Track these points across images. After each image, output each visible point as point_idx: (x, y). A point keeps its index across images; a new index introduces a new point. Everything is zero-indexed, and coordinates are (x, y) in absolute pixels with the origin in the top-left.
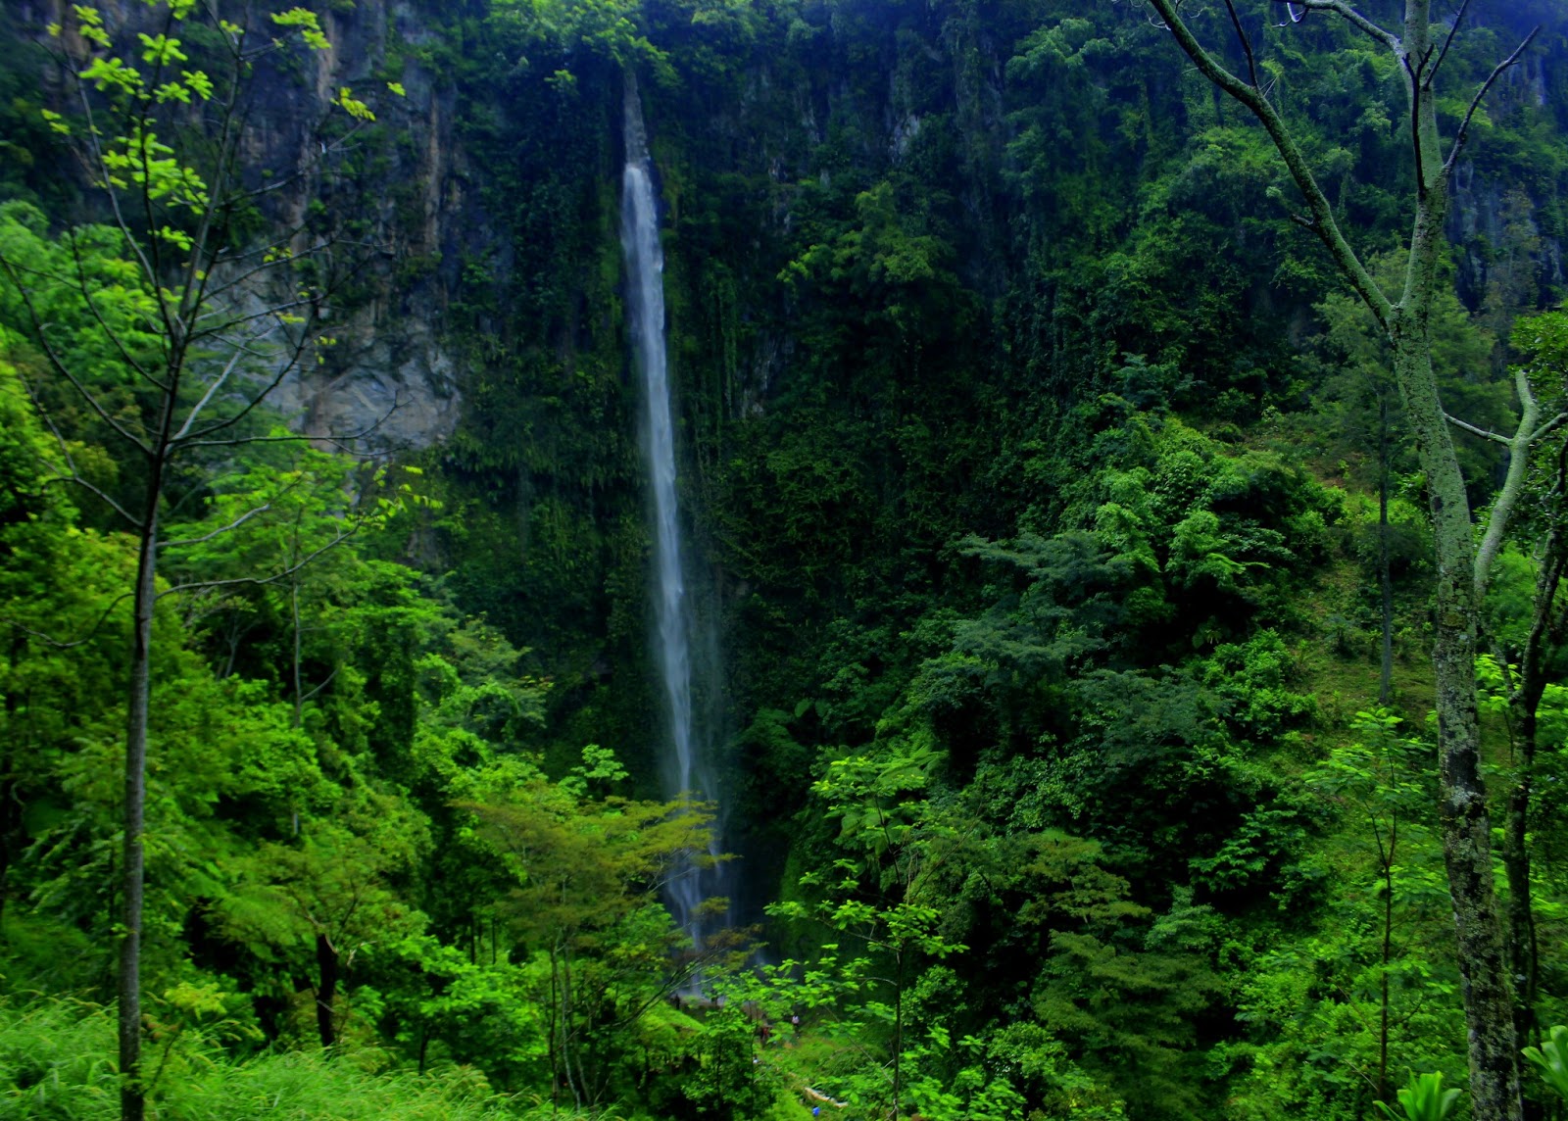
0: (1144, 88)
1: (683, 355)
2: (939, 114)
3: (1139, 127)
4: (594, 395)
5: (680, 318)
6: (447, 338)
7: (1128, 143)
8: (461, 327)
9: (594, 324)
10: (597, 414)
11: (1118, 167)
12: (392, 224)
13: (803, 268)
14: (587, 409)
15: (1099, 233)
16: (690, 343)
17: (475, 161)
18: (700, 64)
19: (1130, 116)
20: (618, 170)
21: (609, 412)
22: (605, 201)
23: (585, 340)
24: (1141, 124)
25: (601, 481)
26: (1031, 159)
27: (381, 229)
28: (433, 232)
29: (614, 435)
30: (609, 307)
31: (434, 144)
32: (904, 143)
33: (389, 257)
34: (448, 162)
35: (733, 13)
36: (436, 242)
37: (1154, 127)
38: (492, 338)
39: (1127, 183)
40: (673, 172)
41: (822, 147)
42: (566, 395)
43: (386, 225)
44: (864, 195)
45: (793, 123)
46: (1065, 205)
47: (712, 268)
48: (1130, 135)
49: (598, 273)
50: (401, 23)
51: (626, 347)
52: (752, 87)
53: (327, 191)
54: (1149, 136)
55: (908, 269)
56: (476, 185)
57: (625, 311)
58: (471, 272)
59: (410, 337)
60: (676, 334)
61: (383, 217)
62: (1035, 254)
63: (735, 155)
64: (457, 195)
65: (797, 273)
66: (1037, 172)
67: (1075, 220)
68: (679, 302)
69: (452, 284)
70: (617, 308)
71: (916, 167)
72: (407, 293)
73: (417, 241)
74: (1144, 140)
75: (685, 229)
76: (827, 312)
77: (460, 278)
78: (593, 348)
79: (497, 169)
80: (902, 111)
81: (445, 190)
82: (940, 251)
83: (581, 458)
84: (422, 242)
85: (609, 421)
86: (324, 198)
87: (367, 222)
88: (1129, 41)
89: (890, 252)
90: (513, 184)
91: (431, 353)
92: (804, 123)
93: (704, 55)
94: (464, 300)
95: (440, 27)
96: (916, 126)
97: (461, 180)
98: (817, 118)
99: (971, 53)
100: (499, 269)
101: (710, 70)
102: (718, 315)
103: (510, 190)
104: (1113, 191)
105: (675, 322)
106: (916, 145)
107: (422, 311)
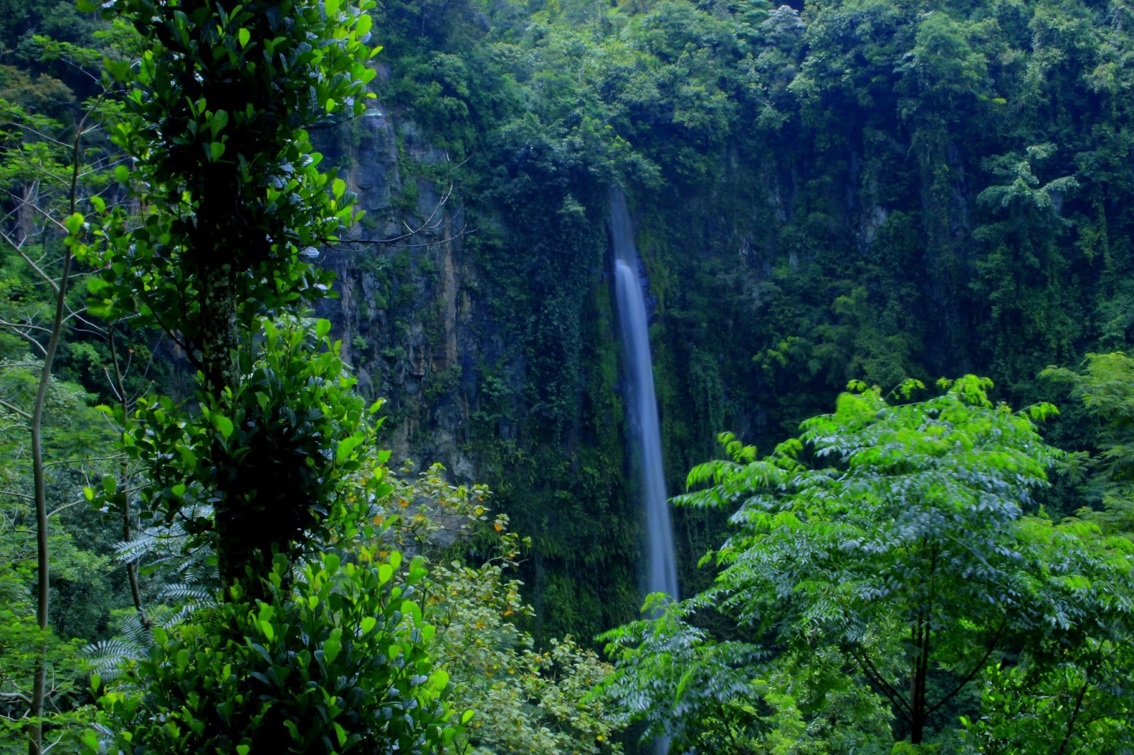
0: (1102, 210)
1: (673, 441)
2: (905, 212)
3: (1097, 245)
4: (600, 486)
5: (669, 406)
6: (469, 445)
7: (1085, 259)
8: (483, 436)
9: (597, 422)
10: (603, 503)
11: (1075, 278)
12: (422, 348)
13: (782, 358)
14: (594, 499)
15: (1060, 347)
16: (681, 430)
17: (484, 274)
18: (683, 166)
19: (1088, 233)
20: (610, 267)
21: (613, 500)
22: (602, 302)
23: (589, 435)
24: (1099, 242)
25: (602, 558)
26: (999, 280)
27: (412, 355)
28: (452, 349)
29: (615, 520)
30: (611, 405)
31: (448, 260)
32: (870, 233)
33: (420, 377)
34: (460, 277)
35: (711, 111)
36: (455, 355)
37: (1111, 243)
38: (510, 444)
39: (1084, 293)
40: (659, 265)
41: (790, 229)
42: (576, 489)
43: (416, 350)
44: (842, 299)
45: (763, 204)
46: (1030, 321)
47: (698, 361)
48: (1089, 253)
49: (599, 374)
50: (409, 141)
51: (626, 439)
52: (723, 169)
53: (366, 325)
54: (1107, 255)
55: (886, 375)
56: (484, 295)
57: (625, 408)
58: (490, 384)
59: (437, 448)
60: (668, 420)
61: (412, 342)
62: (1001, 362)
63: (707, 235)
64: (467, 305)
65: (774, 362)
66: (1005, 293)
67: (1039, 335)
68: (668, 392)
69: (473, 395)
70: (618, 405)
71: (883, 259)
72: (433, 408)
73: (440, 359)
74: (1101, 257)
75: (670, 321)
76: (803, 397)
77: (479, 389)
78: (596, 444)
79: (504, 280)
80: (868, 203)
81: (459, 303)
82: (911, 349)
83: (587, 542)
84: (445, 358)
85: (614, 508)
86: (363, 331)
87: (399, 348)
88: (1089, 167)
89: (867, 354)
90: (523, 297)
91: (454, 458)
92: (770, 200)
93: (686, 156)
94: (483, 409)
95: (444, 144)
96: (882, 217)
97: (471, 291)
98: (782, 196)
99: (942, 169)
100: (513, 378)
101: (692, 170)
102: (706, 404)
103: (520, 302)
104: (1072, 304)
105: (666, 412)
106: (882, 235)
107: (447, 423)
